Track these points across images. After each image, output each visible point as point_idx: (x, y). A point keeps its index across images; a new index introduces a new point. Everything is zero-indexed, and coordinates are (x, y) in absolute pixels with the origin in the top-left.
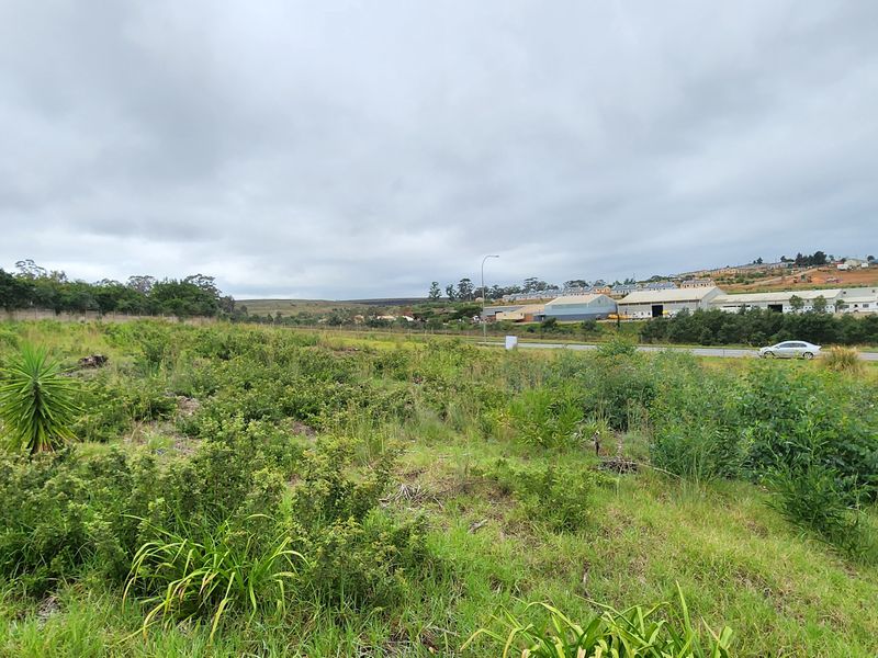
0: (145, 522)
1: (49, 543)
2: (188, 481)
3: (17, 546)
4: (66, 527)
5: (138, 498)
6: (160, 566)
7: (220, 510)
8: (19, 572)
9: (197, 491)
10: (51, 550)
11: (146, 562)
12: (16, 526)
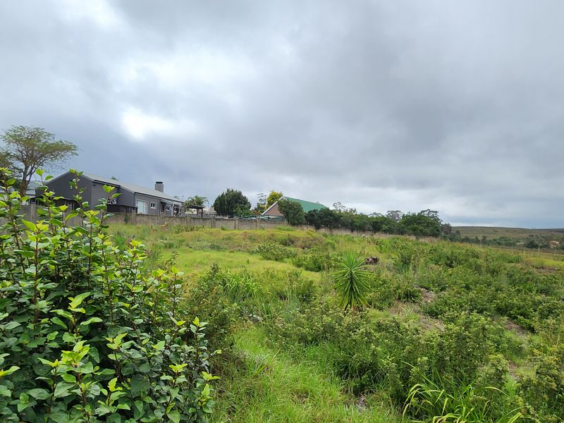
0: (414, 369)
1: (361, 365)
2: (441, 349)
3: (345, 362)
4: (370, 359)
5: (410, 352)
6: (423, 401)
7: (462, 376)
8: (347, 378)
9: (448, 358)
10: (362, 370)
11: (416, 396)
12: (345, 350)
